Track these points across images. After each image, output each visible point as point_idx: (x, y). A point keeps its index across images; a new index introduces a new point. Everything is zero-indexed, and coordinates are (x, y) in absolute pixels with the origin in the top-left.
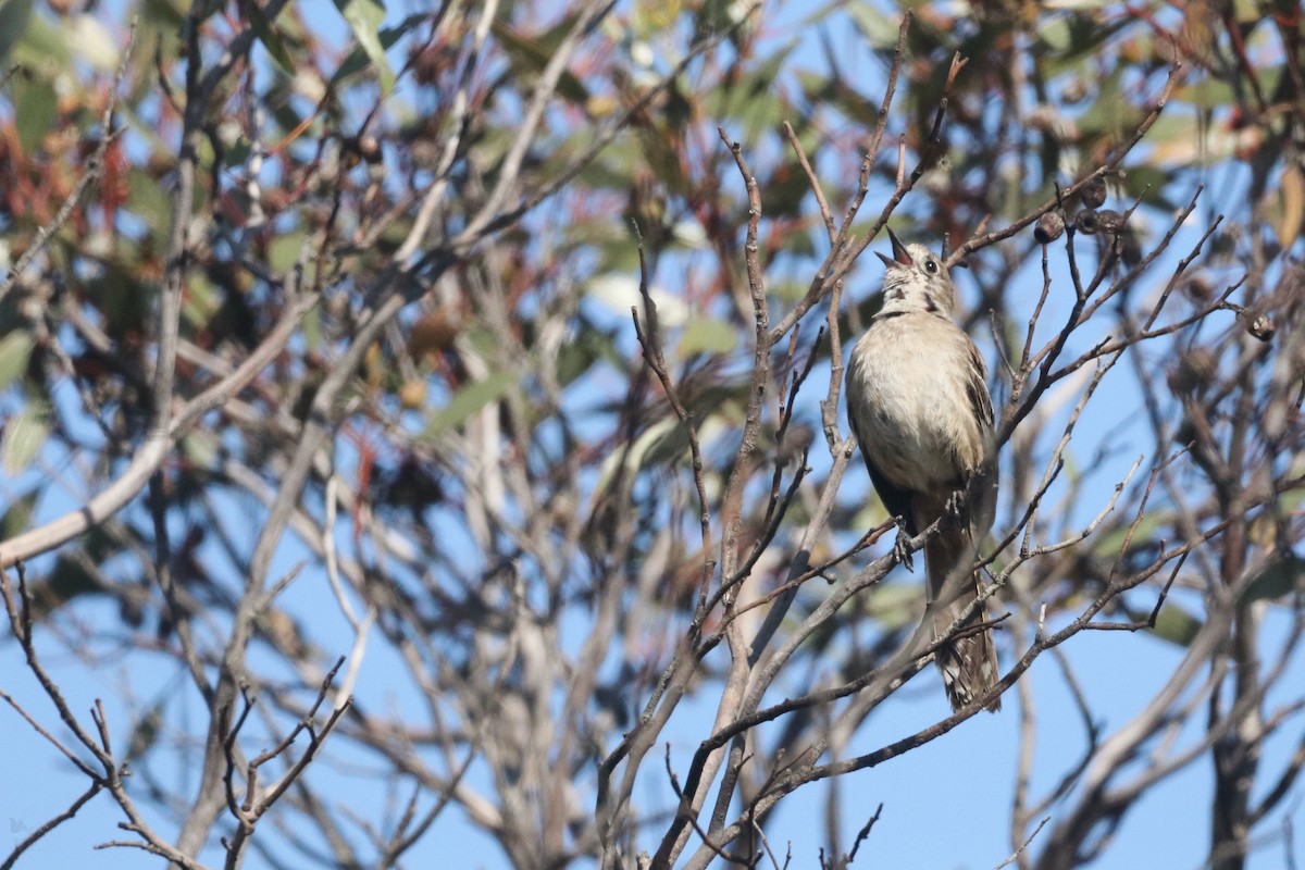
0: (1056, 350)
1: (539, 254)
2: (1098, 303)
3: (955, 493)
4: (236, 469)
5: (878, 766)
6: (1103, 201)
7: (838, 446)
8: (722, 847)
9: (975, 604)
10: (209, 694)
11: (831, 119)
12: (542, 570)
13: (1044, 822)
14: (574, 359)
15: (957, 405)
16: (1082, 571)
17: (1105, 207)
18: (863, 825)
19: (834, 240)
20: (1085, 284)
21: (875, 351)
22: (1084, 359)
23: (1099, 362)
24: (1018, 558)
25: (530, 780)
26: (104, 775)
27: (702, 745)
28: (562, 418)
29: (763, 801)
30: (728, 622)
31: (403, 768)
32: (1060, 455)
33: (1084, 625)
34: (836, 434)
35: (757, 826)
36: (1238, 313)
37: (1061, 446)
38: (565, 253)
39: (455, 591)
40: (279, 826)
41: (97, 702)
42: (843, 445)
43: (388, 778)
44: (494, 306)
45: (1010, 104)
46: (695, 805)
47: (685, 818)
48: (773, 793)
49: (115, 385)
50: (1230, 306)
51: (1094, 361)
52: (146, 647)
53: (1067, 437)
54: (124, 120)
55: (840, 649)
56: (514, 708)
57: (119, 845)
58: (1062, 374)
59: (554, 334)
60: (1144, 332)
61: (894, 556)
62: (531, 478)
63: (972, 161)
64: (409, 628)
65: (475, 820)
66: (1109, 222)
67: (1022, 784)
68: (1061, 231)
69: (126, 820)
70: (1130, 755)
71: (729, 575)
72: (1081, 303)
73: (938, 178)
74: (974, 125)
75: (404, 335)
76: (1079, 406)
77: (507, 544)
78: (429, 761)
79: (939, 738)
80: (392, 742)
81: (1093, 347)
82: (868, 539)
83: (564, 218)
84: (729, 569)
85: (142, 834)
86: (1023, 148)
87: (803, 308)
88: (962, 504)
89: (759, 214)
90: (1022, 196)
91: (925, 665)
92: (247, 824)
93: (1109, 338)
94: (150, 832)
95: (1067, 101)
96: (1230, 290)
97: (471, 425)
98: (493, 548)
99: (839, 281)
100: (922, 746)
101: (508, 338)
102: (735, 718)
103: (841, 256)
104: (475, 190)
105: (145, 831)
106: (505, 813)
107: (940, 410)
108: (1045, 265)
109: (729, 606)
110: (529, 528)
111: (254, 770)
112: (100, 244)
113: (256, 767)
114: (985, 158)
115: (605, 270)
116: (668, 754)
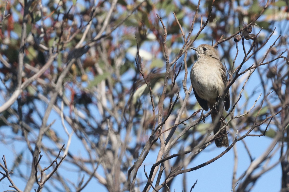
0: (240, 68)
1: (115, 42)
2: (250, 57)
3: (215, 103)
4: (41, 95)
5: (197, 170)
6: (251, 32)
7: (187, 91)
8: (159, 190)
9: (220, 130)
10: (32, 152)
11: (187, 10)
12: (116, 120)
13: (237, 184)
14: (124, 68)
15: (219, 80)
16: (250, 120)
17: (252, 33)
18: (193, 185)
19: (185, 41)
20: (247, 52)
21: (198, 67)
22: (247, 70)
23: (250, 71)
24: (231, 119)
25: (113, 172)
26: (6, 174)
27: (153, 165)
28: (121, 83)
29: (168, 179)
30: (160, 135)
31: (82, 169)
32: (241, 94)
33: (247, 135)
34: (186, 89)
35: (167, 185)
36: (285, 59)
37: (241, 91)
38: (121, 43)
39: (95, 125)
40: (52, 183)
41: (4, 156)
42: (188, 91)
43: (79, 172)
44: (104, 56)
45: (231, 6)
46: (152, 180)
47: (149, 183)
48: (171, 177)
49: (10, 75)
50: (283, 57)
51: (249, 71)
52: (18, 139)
53: (243, 89)
54: (13, 10)
55: (190, 140)
56: (110, 154)
57: (9, 191)
58: (241, 74)
59: (119, 62)
60: (261, 63)
61: (200, 119)
62: (114, 98)
63: (221, 20)
64: (83, 135)
65: (100, 182)
66: (253, 37)
67: (235, 173)
68: (241, 39)
69: (11, 185)
70: (257, 167)
71: (160, 123)
72: (246, 56)
73: (213, 24)
74: (222, 11)
75: (82, 63)
76: (246, 82)
77: (108, 114)
78: (89, 167)
79: (212, 163)
80: (79, 163)
81: (249, 67)
82: (194, 115)
83: (121, 33)
84: (160, 122)
85: (15, 188)
86: (234, 16)
87: (178, 58)
88: (217, 106)
89: (166, 35)
90: (234, 28)
91: (208, 145)
92: (41, 186)
93: (253, 65)
94: (17, 188)
95: (245, 5)
96: (283, 53)
97: (98, 85)
98: (104, 115)
99: (187, 51)
100: (208, 165)
101: (107, 64)
102: (162, 159)
103: (187, 45)
104: (99, 27)
105: (16, 188)
106: (107, 180)
107: (214, 81)
108: (237, 47)
109: (160, 131)
110: (113, 110)
111: (42, 172)
112: (7, 41)
113: (43, 172)
114: (225, 19)
115: (132, 46)
116: (144, 168)
